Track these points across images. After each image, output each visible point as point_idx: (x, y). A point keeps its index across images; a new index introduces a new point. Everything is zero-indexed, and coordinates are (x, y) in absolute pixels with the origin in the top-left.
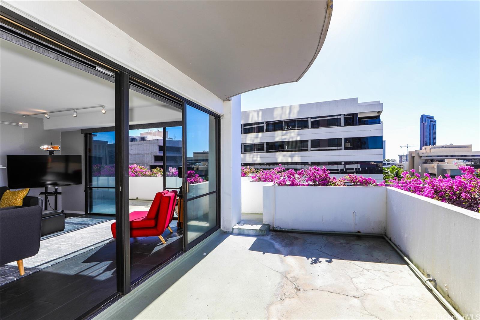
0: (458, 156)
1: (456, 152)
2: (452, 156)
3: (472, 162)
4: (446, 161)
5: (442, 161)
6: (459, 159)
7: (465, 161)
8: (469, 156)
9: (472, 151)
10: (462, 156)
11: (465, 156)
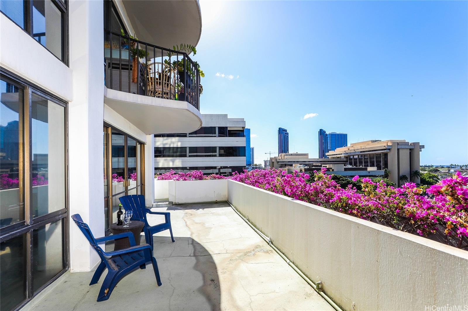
0: (301, 162)
1: (300, 158)
2: (297, 162)
3: (308, 166)
4: (294, 165)
5: (291, 165)
6: (301, 164)
7: (304, 166)
8: (307, 162)
9: (309, 158)
10: (303, 162)
11: (305, 162)
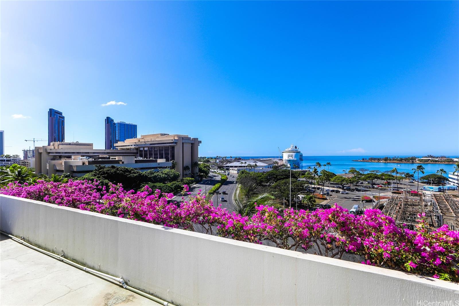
0: (83, 153)
1: (81, 149)
2: (78, 153)
3: (93, 158)
4: (73, 157)
5: (70, 157)
6: (83, 156)
7: (87, 158)
8: (91, 153)
9: (93, 149)
10: (86, 153)
11: (88, 153)
